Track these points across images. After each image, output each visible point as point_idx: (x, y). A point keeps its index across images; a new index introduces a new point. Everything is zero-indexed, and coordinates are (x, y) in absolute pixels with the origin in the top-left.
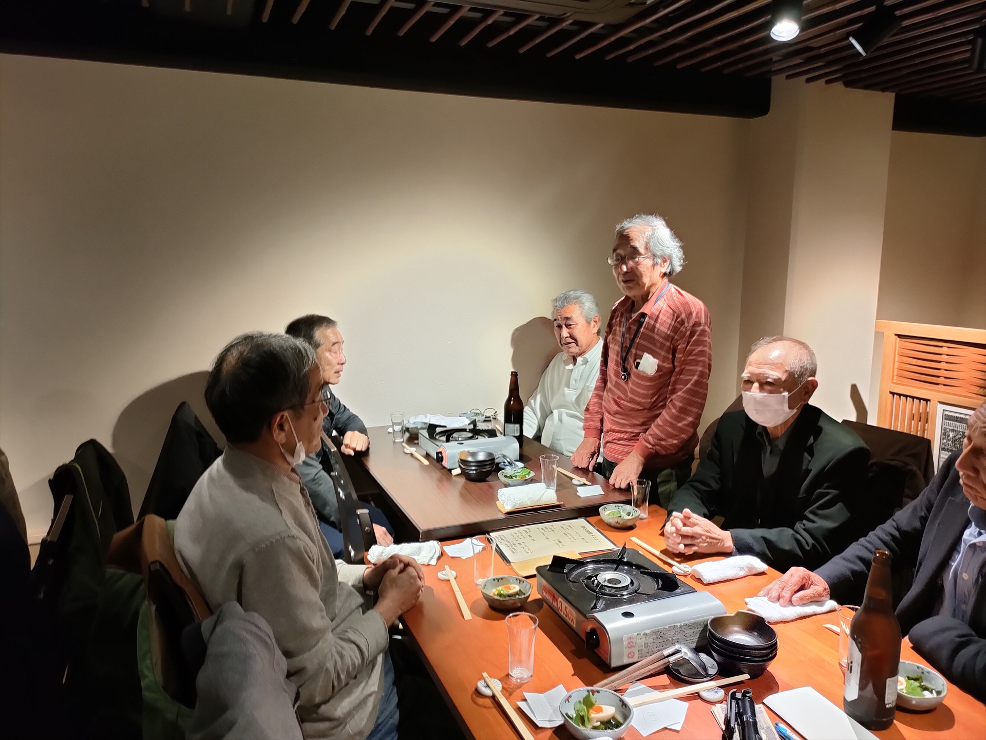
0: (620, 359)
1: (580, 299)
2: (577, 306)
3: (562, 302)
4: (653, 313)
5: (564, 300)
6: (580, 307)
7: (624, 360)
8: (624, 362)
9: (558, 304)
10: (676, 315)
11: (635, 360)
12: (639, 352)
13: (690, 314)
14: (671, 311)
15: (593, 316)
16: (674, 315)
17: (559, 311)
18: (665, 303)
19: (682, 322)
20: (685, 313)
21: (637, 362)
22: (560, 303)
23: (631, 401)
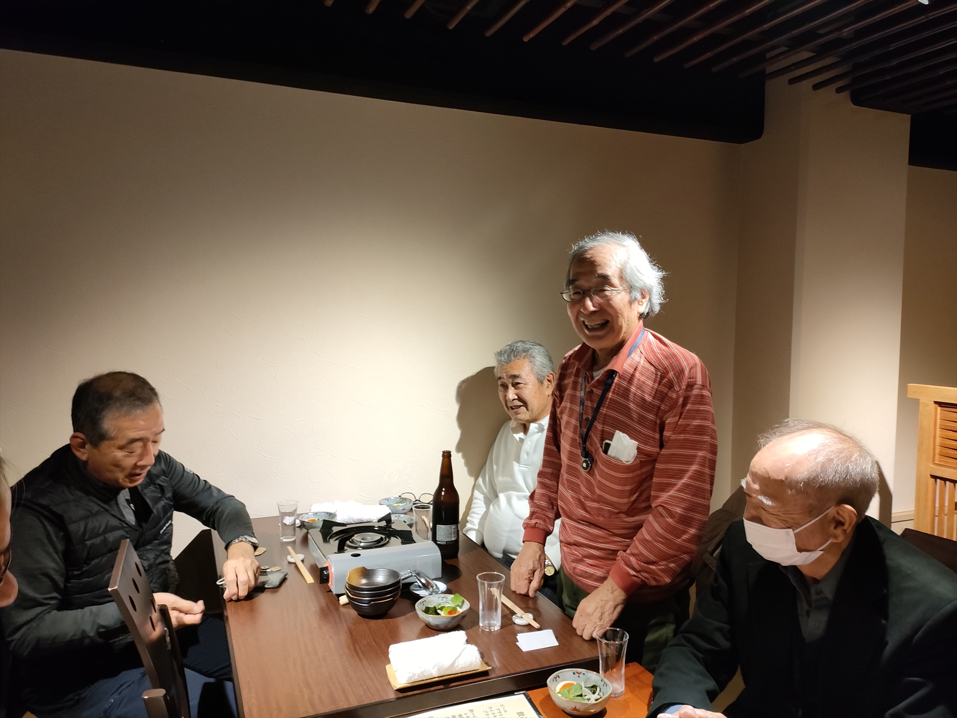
0: (579, 437)
1: (530, 352)
2: (527, 360)
3: (508, 356)
4: (626, 372)
5: (511, 353)
6: (531, 362)
7: (585, 438)
8: (584, 441)
9: (503, 358)
10: (659, 373)
11: (602, 440)
12: (607, 429)
13: (682, 371)
14: (652, 369)
15: (547, 374)
16: (656, 374)
17: (505, 367)
18: (643, 356)
19: (670, 386)
20: (673, 370)
21: (606, 443)
22: (506, 356)
23: (600, 500)
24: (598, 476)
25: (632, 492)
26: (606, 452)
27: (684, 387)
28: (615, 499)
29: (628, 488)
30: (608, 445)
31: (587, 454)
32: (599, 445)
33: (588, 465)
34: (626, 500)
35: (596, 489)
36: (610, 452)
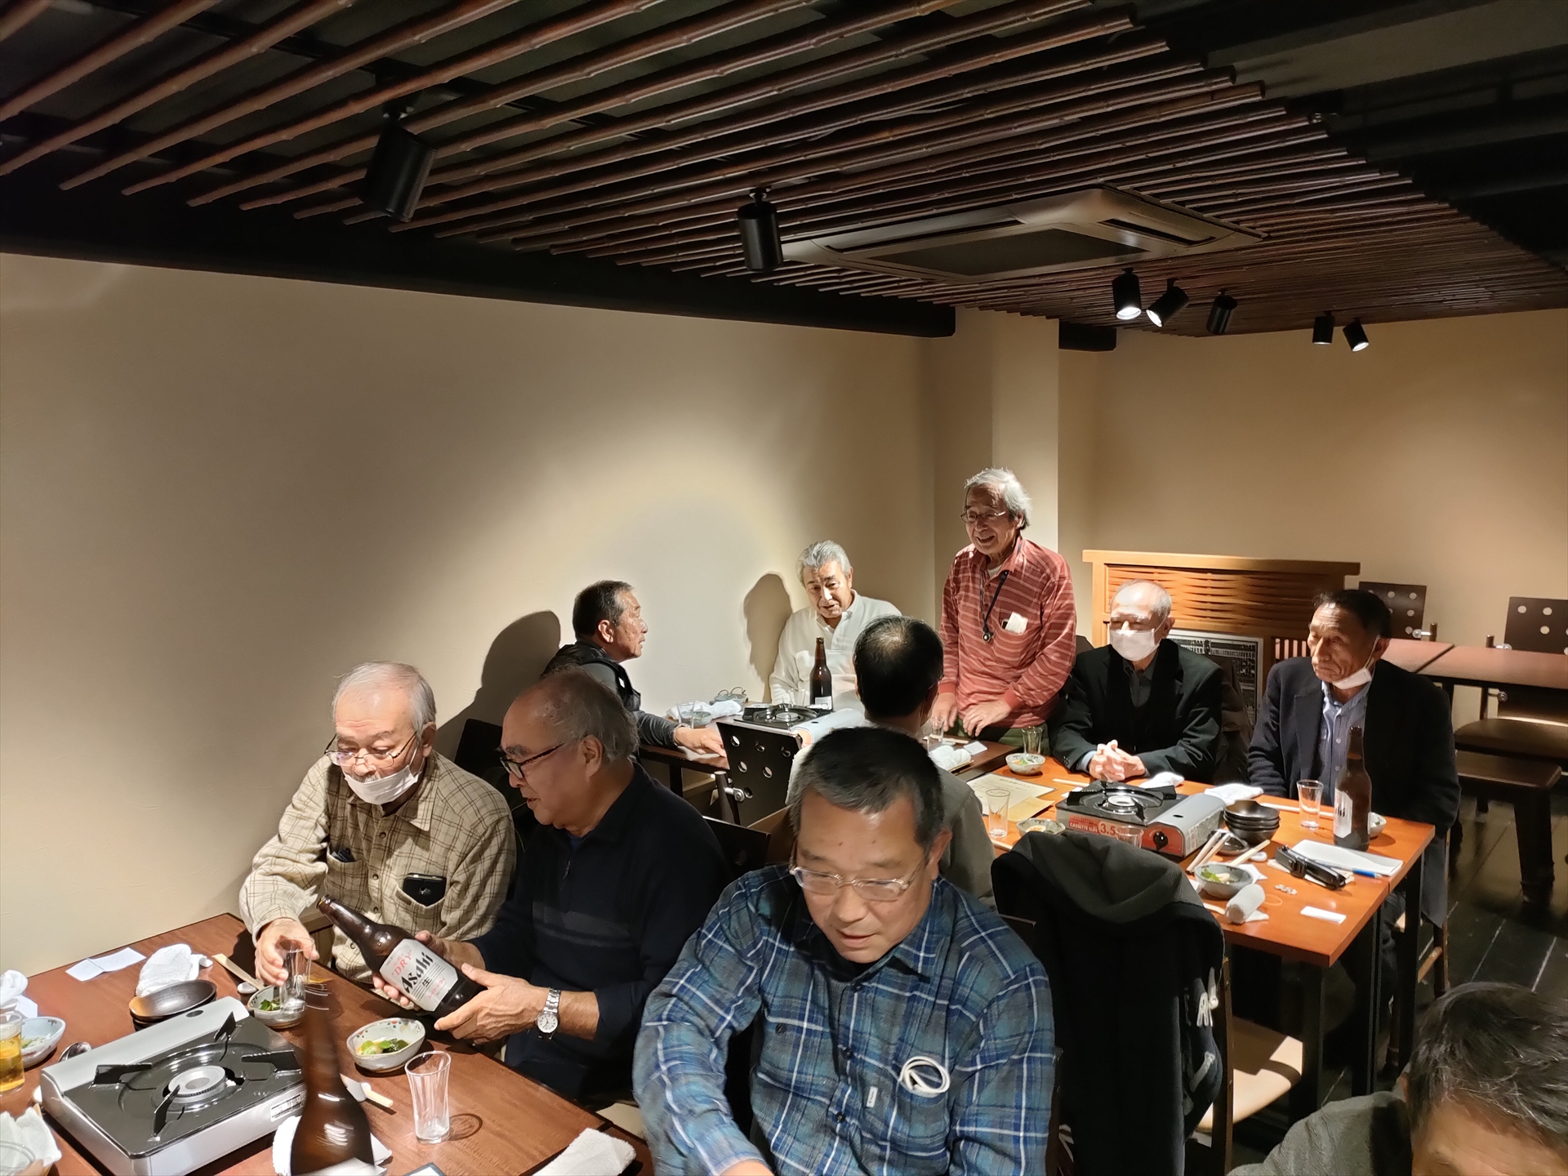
0: (980, 618)
2: (835, 562)
4: (1016, 570)
7: (985, 618)
8: (984, 620)
10: (1039, 570)
11: (1000, 619)
12: (1004, 611)
13: (1055, 569)
14: (1033, 567)
16: (1037, 571)
20: (1049, 568)
23: (999, 660)
24: (998, 645)
25: (1022, 653)
26: (1004, 627)
27: (1057, 579)
28: (1009, 659)
29: (1020, 650)
30: (1005, 623)
31: (987, 629)
32: (998, 623)
33: (988, 638)
34: (1017, 659)
35: (995, 653)
36: (1007, 628)
